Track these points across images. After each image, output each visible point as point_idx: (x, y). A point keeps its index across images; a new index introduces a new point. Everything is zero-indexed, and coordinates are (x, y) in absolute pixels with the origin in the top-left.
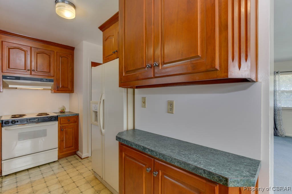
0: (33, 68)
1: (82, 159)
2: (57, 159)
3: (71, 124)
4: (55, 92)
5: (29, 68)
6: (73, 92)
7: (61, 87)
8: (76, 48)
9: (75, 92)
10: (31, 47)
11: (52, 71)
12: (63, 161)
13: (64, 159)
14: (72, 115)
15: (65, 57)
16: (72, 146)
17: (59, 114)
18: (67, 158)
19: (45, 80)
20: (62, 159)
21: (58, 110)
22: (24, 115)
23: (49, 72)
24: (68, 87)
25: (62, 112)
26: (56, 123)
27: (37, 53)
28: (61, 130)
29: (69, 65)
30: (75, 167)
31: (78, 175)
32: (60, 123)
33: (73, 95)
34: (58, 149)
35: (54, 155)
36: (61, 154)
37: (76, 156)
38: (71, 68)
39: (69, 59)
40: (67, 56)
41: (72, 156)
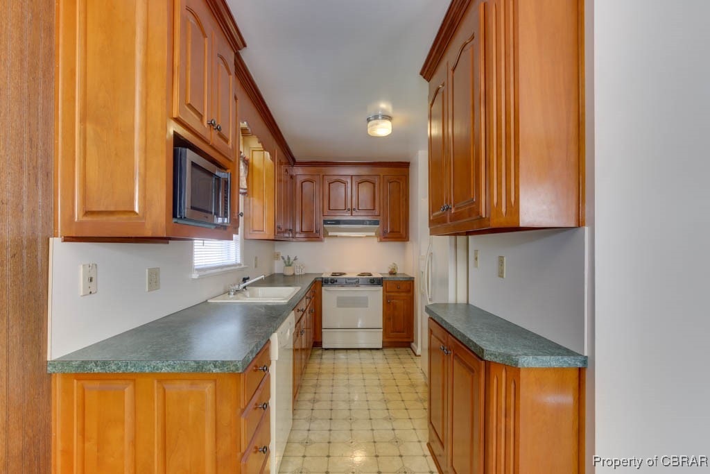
0: (354, 207)
1: (416, 355)
2: (381, 347)
3: (403, 294)
4: (381, 241)
5: (349, 207)
6: (408, 240)
7: (390, 232)
8: (411, 162)
9: (410, 239)
10: (352, 176)
11: (377, 207)
12: (389, 352)
13: (392, 349)
14: (403, 278)
15: (396, 181)
16: (403, 332)
17: (388, 276)
18: (396, 349)
19: (368, 223)
20: (388, 349)
21: (386, 271)
22: (344, 274)
23: (374, 210)
24: (399, 232)
25: (392, 273)
26: (380, 289)
27: (359, 183)
28: (388, 302)
29: (401, 195)
30: (401, 363)
31: (404, 373)
32: (385, 291)
33: (408, 243)
34: (382, 330)
35: (377, 339)
36: (386, 340)
37: (409, 349)
38: (404, 199)
39: (401, 183)
40: (398, 179)
41: (404, 349)
